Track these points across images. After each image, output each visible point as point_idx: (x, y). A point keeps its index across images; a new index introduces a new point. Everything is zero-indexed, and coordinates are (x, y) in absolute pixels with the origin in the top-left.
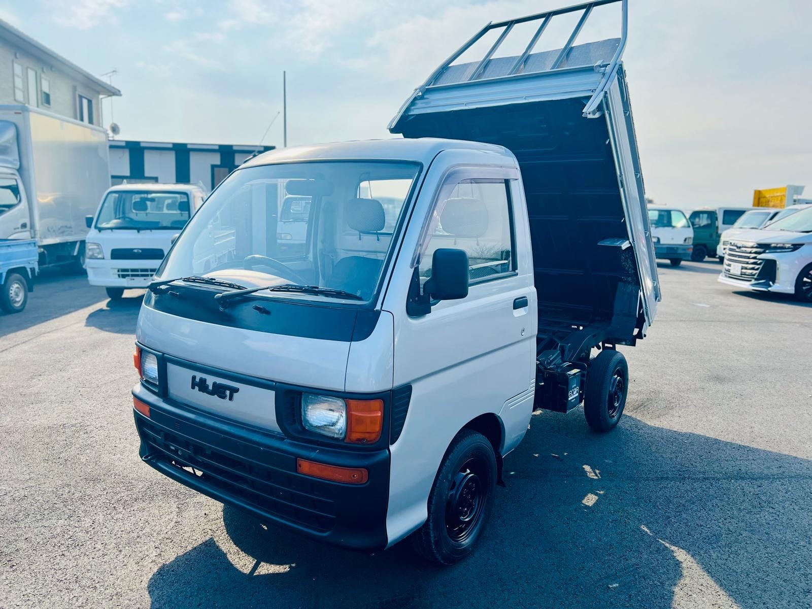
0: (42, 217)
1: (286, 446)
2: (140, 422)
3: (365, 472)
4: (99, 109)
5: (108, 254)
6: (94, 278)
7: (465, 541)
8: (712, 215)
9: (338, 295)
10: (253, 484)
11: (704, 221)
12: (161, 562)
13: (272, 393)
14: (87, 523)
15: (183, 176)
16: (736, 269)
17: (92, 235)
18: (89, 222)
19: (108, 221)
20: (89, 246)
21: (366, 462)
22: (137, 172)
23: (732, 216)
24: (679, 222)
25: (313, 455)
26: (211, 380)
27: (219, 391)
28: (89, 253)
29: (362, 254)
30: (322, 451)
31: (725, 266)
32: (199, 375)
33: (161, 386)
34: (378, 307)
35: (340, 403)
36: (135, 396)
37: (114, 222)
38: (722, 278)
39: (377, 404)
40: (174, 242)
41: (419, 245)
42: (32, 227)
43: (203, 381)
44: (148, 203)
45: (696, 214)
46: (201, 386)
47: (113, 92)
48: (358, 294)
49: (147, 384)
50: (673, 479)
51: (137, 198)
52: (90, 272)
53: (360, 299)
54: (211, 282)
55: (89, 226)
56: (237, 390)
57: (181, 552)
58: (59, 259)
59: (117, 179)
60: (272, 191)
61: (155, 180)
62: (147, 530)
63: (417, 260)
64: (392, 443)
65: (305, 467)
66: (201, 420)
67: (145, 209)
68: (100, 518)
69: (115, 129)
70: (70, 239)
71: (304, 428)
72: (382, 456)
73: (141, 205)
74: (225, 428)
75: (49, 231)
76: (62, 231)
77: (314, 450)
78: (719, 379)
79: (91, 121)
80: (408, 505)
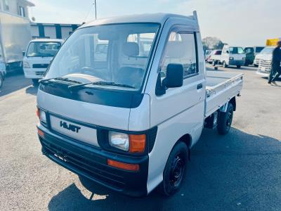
0: (7, 52)
1: (102, 153)
2: (41, 139)
3: (138, 166)
4: (27, 11)
5: (31, 66)
6: (26, 75)
7: (177, 185)
8: (252, 49)
9: (124, 86)
10: (89, 168)
11: (249, 51)
12: (52, 196)
13: (95, 131)
14: (22, 177)
15: (59, 36)
16: (263, 69)
17: (25, 59)
18: (24, 54)
19: (31, 53)
20: (24, 63)
21: (139, 162)
22: (42, 35)
23: (259, 49)
24: (240, 51)
25: (114, 158)
26: (68, 123)
27: (72, 128)
28: (24, 66)
29: (130, 66)
30: (118, 156)
31: (259, 68)
32: (63, 121)
33: (48, 124)
34: (143, 92)
35: (126, 135)
36: (38, 128)
37: (33, 54)
38: (258, 73)
39: (143, 136)
40: (51, 62)
41: (160, 62)
42: (4, 56)
43: (65, 124)
44: (46, 47)
45: (246, 49)
46: (65, 125)
47: (32, 5)
48: (133, 86)
49: (42, 123)
50: (254, 155)
51: (41, 45)
52: (25, 73)
53: (134, 88)
54: (66, 80)
55: (24, 55)
56: (80, 128)
57: (61, 190)
58: (15, 68)
59: (34, 37)
60: (92, 39)
61: (49, 38)
62: (47, 181)
63: (160, 69)
64: (150, 152)
65: (111, 163)
66: (65, 140)
67: (45, 48)
68: (28, 175)
69: (33, 19)
70: (19, 60)
71: (110, 146)
72: (145, 158)
73: (43, 47)
74: (76, 144)
75: (10, 57)
76: (15, 58)
77: (115, 156)
78: (263, 112)
79: (24, 16)
80: (155, 176)
